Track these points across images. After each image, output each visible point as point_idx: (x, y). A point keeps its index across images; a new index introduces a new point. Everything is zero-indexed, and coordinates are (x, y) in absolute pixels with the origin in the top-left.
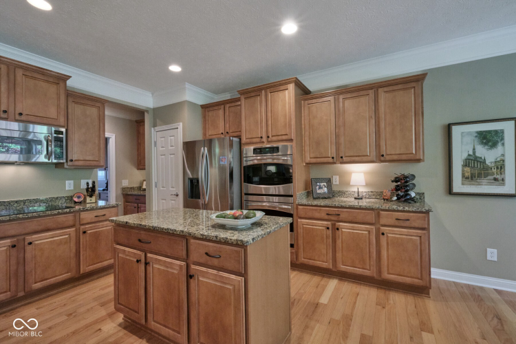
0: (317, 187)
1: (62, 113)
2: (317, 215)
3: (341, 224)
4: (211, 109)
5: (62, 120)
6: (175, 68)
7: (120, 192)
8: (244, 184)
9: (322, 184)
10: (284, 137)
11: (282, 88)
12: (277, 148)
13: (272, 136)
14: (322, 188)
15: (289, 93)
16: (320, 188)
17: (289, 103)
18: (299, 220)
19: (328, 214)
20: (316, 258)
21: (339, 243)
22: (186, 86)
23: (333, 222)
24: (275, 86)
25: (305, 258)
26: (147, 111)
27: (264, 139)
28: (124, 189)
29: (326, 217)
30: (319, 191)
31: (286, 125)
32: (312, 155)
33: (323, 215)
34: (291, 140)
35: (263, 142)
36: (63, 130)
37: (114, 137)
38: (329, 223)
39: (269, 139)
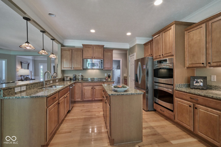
0: (195, 82)
1: (102, 56)
2: (184, 97)
3: (199, 105)
4: (146, 45)
5: (102, 57)
6: (129, 34)
7: (123, 78)
8: (154, 77)
9: (199, 80)
10: (169, 54)
11: (169, 29)
12: (166, 60)
13: (165, 54)
14: (198, 82)
15: (172, 31)
16: (197, 82)
17: (172, 36)
18: (175, 98)
19: (190, 98)
20: (184, 122)
21: (197, 117)
22: (136, 38)
23: (194, 104)
24: (166, 29)
25: (178, 120)
26: (127, 50)
27: (161, 56)
28: (124, 77)
29: (190, 99)
30: (195, 84)
31: (170, 48)
32: (190, 63)
33: (188, 98)
34: (173, 55)
35: (161, 58)
36: (103, 60)
37: (121, 60)
38: (191, 103)
39: (163, 56)
